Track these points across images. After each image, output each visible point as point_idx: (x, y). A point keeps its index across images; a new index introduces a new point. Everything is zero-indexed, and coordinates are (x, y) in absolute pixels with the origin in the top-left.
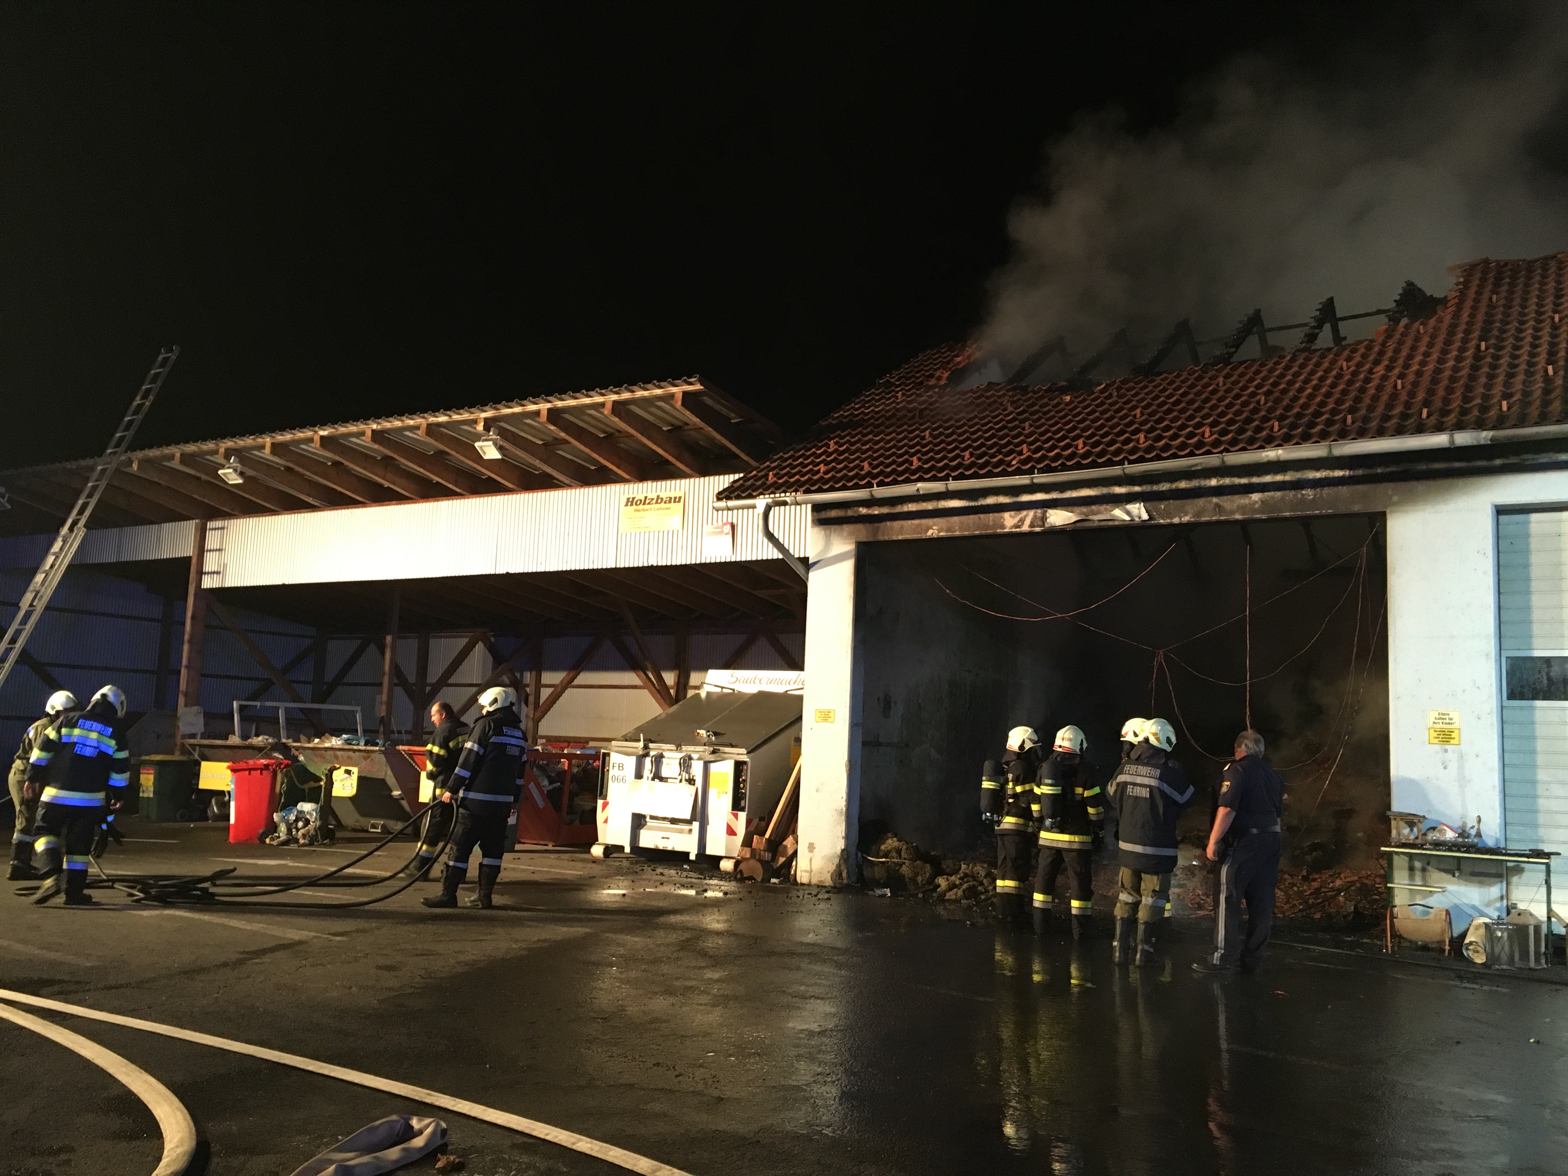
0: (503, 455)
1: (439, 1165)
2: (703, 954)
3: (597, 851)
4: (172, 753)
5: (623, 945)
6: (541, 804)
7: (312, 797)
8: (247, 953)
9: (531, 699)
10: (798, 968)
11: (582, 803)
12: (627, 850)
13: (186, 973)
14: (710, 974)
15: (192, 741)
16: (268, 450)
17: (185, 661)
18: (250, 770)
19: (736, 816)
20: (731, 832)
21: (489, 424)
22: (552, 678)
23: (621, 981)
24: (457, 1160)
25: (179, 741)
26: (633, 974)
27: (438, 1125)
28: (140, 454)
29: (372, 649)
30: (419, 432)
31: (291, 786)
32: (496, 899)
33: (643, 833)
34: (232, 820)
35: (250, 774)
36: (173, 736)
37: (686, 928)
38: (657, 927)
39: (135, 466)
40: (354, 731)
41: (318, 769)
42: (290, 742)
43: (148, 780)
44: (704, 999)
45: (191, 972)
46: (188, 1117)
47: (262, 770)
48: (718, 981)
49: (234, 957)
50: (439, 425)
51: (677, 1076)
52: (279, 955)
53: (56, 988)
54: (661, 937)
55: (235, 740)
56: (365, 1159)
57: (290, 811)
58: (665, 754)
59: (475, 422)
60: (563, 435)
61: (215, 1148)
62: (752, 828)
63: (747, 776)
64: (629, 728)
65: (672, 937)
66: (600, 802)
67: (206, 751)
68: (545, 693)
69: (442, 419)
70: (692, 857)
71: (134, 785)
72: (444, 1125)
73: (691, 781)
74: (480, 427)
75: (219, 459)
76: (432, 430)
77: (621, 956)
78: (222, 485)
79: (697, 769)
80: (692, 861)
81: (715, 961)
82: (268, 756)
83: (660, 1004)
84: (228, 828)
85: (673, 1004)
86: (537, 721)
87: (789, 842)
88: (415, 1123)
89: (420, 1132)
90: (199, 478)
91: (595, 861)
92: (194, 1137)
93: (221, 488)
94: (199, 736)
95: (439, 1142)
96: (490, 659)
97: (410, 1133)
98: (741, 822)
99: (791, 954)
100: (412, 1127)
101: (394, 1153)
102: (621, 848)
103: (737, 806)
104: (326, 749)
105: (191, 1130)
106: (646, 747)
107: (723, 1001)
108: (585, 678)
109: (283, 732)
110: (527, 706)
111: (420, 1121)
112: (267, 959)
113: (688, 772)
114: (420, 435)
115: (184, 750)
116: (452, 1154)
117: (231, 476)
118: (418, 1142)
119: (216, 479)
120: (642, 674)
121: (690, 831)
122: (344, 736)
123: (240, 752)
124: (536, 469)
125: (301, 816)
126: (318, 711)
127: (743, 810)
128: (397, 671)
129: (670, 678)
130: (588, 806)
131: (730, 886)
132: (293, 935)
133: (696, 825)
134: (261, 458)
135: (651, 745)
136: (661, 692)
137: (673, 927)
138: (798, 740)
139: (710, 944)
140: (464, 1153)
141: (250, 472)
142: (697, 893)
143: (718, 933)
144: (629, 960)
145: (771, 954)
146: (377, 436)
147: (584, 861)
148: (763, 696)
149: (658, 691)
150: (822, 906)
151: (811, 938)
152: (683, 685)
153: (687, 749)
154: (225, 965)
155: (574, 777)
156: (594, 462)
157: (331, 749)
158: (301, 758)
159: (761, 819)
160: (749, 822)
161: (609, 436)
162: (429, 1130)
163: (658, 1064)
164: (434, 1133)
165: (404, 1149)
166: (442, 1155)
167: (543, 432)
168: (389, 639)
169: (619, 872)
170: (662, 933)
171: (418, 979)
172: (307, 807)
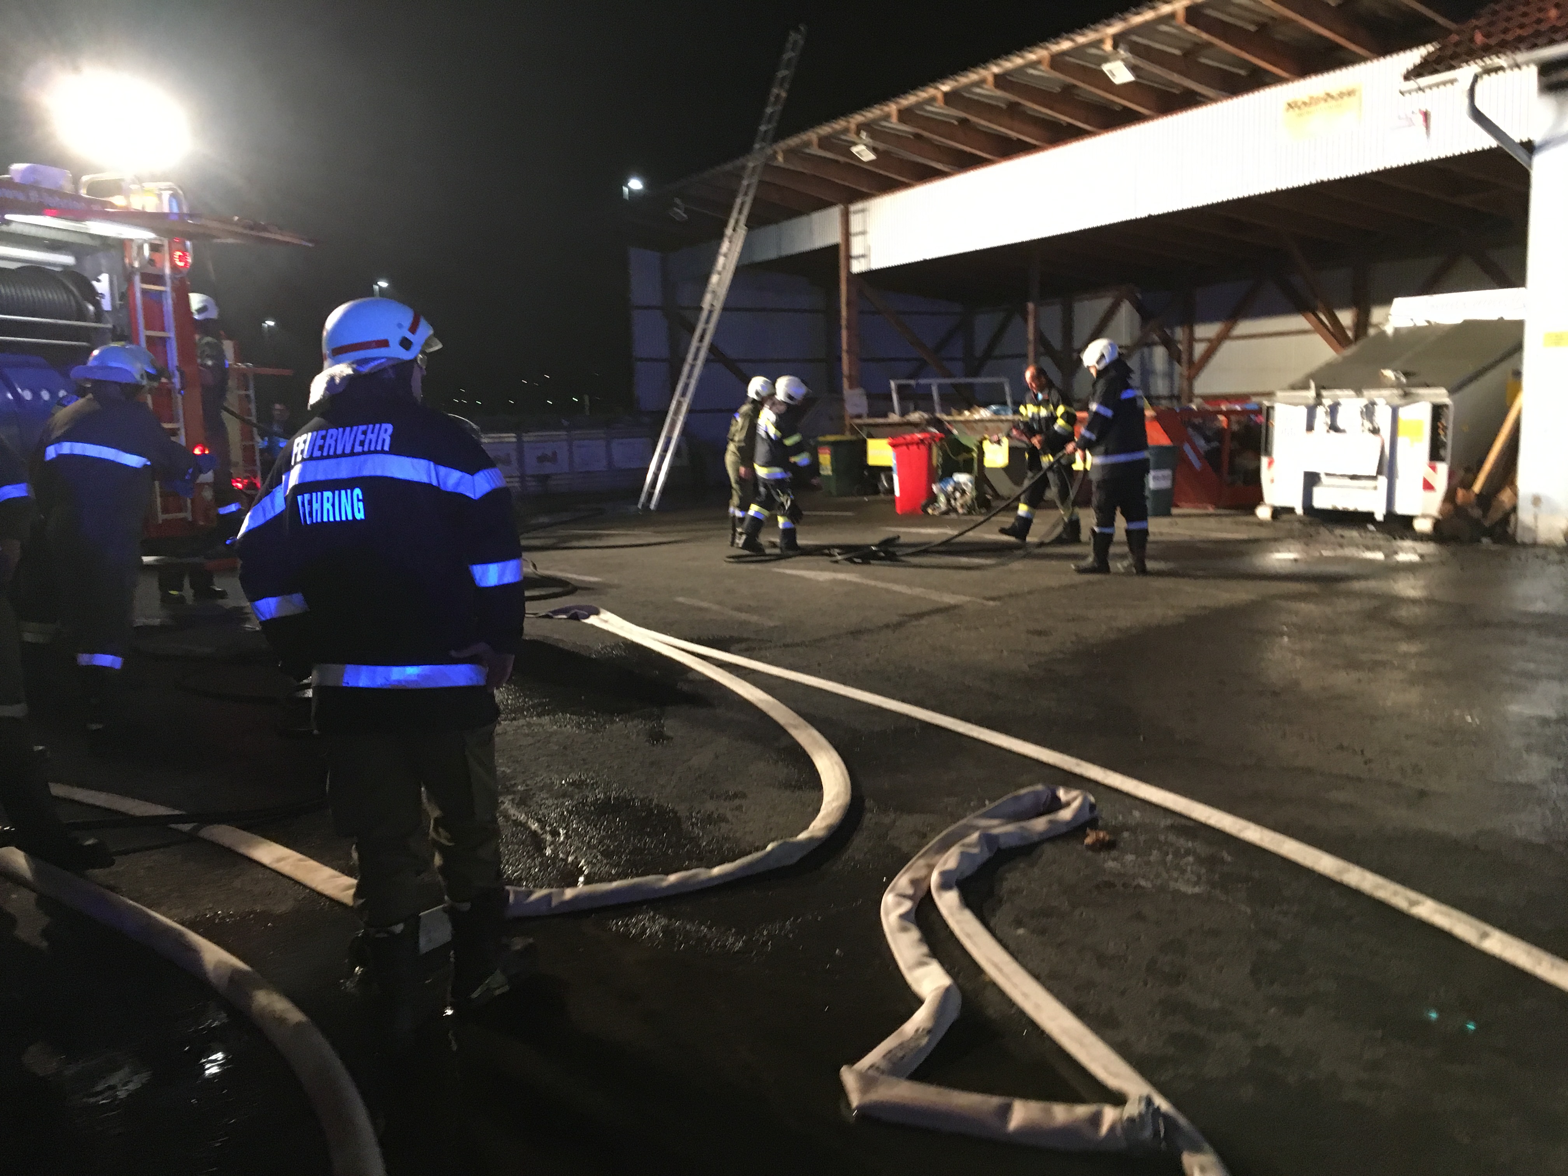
0: (1137, 76)
1: (1088, 840)
2: (1395, 624)
3: (1263, 513)
4: (843, 433)
5: (1297, 613)
6: (1197, 464)
7: (966, 468)
8: (906, 616)
9: (1185, 357)
10: (1523, 642)
11: (1244, 461)
12: (1299, 511)
13: (852, 633)
14: (1404, 647)
15: (858, 421)
16: (894, 119)
17: (844, 346)
18: (907, 445)
19: (1434, 468)
20: (1428, 486)
21: (1117, 40)
22: (1206, 331)
23: (1294, 652)
24: (1107, 838)
25: (847, 421)
26: (1308, 645)
27: (1085, 799)
28: (783, 145)
29: (1017, 320)
30: (1042, 67)
31: (946, 457)
32: (1150, 565)
33: (1317, 491)
34: (897, 493)
35: (908, 448)
36: (842, 418)
37: (1373, 596)
38: (1338, 594)
39: (780, 158)
40: (1004, 403)
41: (970, 441)
42: (945, 417)
43: (825, 459)
44: (1399, 675)
45: (856, 633)
46: (846, 772)
47: (918, 444)
48: (1414, 655)
49: (895, 619)
50: (1064, 53)
51: (1366, 763)
52: (937, 618)
53: (744, 645)
54: (1342, 604)
55: (894, 418)
56: (1010, 828)
57: (948, 482)
58: (1341, 400)
59: (1101, 41)
60: (1205, 36)
61: (869, 803)
62: (1456, 481)
63: (1449, 420)
64: (1297, 376)
65: (1356, 605)
66: (1264, 460)
67: (873, 431)
68: (1199, 349)
69: (1066, 45)
70: (1379, 517)
71: (815, 465)
72: (1092, 799)
73: (1375, 431)
74: (1108, 46)
75: (852, 137)
76: (1057, 61)
77: (1294, 625)
78: (857, 164)
79: (1383, 416)
80: (1380, 523)
81: (1412, 631)
82: (924, 431)
83: (1343, 680)
84: (893, 501)
85: (1359, 681)
86: (1191, 379)
87: (1505, 496)
88: (1062, 794)
89: (1068, 804)
90: (837, 162)
91: (1262, 524)
92: (849, 792)
93: (855, 167)
94: (865, 415)
95: (1087, 816)
96: (1137, 316)
97: (1056, 805)
98: (1441, 475)
99: (1513, 625)
100: (1059, 799)
101: (1040, 824)
102: (1291, 510)
103: (1435, 455)
104: (976, 421)
105: (846, 785)
106: (1319, 396)
107: (1422, 678)
108: (1244, 327)
109: (937, 407)
110: (1180, 365)
111: (1066, 792)
112: (924, 622)
113: (1371, 421)
114: (1044, 71)
115: (853, 430)
116: (1101, 829)
117: (864, 153)
118: (1066, 814)
119: (852, 159)
120: (1312, 317)
121: (1375, 488)
122: (994, 407)
123: (900, 429)
124: (1177, 85)
125: (957, 487)
126: (971, 386)
127: (1442, 460)
128: (1041, 339)
129: (1346, 318)
130: (1252, 466)
131: (1428, 548)
132: (949, 599)
133: (1383, 481)
134: (891, 128)
135: (1324, 393)
136: (1337, 336)
137: (1358, 595)
138: (1517, 374)
139: (1404, 613)
140: (1116, 831)
141: (881, 146)
142: (1386, 556)
143: (1414, 601)
144: (1303, 630)
145: (1486, 624)
146: (1000, 81)
147: (1247, 524)
148: (1469, 326)
149: (1333, 335)
150: (1553, 569)
151: (1539, 607)
152: (1362, 324)
153: (1371, 394)
154: (887, 626)
155: (1234, 435)
156: (1244, 64)
157: (982, 421)
158: (955, 432)
159: (1468, 470)
160: (1451, 475)
161: (1263, 27)
162: (1076, 804)
163: (1341, 747)
164: (1081, 808)
165: (1051, 822)
166: (1092, 829)
167: (1180, 38)
168: (1031, 306)
169: (1291, 536)
170: (1343, 601)
171: (1069, 644)
172: (962, 478)
